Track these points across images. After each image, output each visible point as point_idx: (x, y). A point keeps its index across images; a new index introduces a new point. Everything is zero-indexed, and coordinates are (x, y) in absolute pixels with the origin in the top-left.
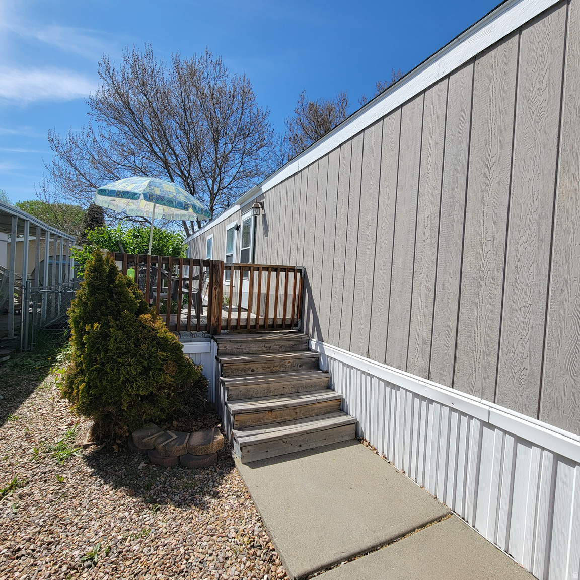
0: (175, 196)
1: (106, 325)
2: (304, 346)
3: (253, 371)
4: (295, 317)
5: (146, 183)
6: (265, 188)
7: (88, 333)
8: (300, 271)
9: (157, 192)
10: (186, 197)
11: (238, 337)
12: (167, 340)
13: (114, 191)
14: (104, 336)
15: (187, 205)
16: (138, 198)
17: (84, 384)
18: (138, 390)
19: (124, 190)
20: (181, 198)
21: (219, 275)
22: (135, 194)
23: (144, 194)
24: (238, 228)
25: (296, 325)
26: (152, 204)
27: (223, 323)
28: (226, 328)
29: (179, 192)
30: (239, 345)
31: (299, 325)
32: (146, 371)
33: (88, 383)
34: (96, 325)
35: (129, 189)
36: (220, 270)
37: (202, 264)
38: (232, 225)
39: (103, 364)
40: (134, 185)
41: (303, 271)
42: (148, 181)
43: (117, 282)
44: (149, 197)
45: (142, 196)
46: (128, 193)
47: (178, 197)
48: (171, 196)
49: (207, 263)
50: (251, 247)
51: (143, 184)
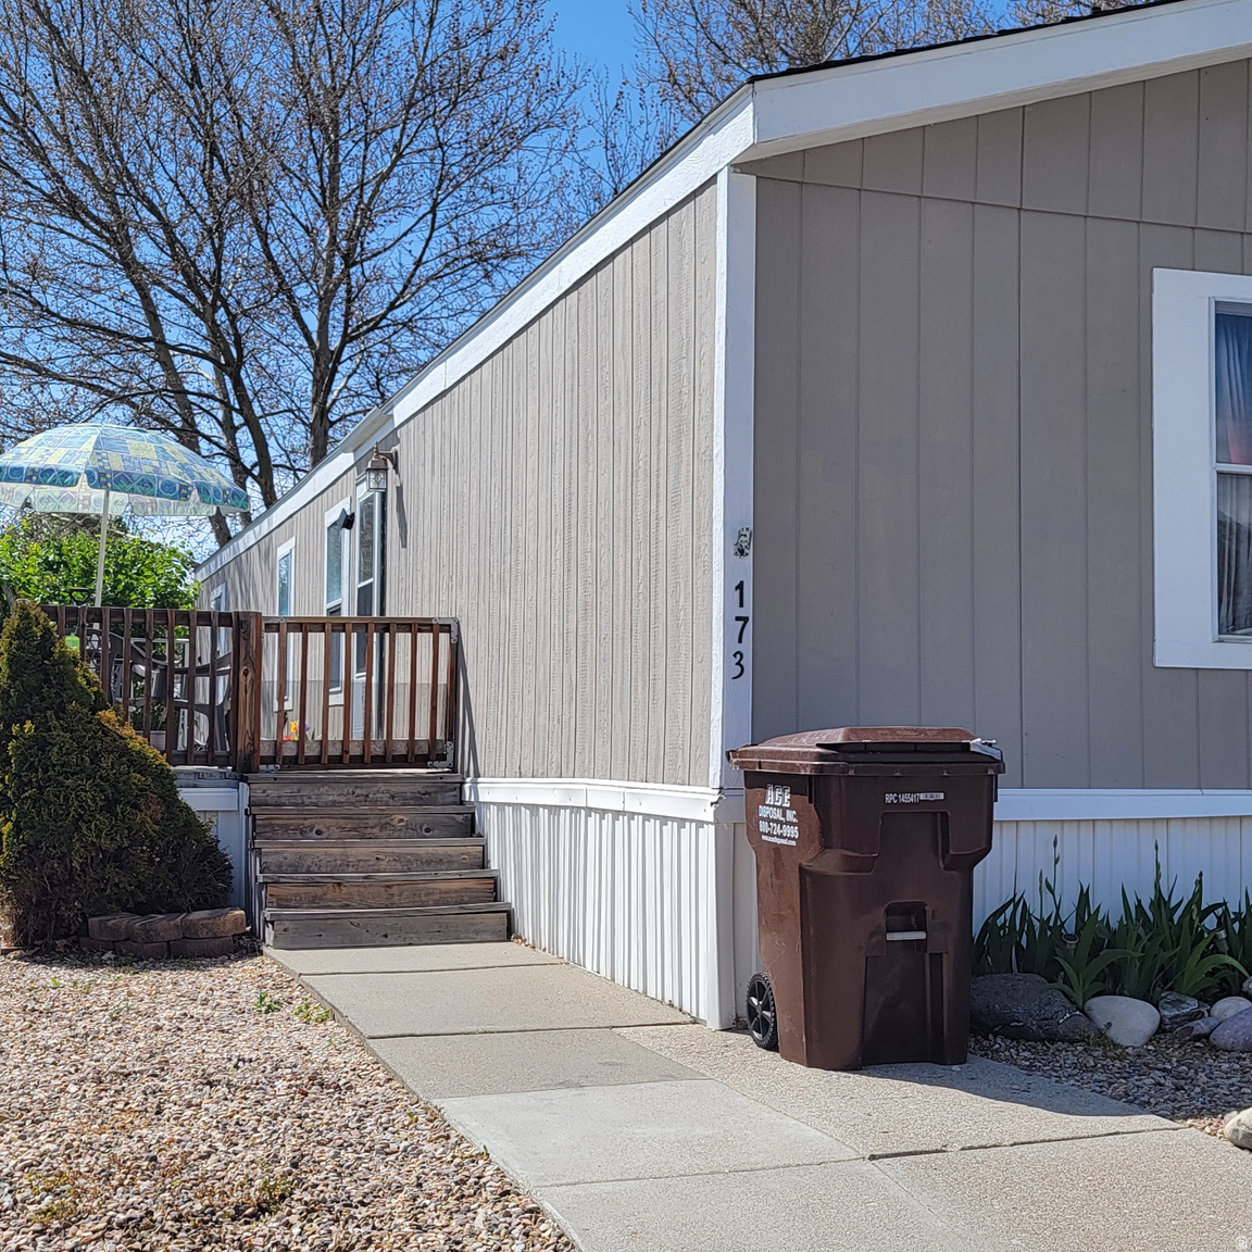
0: (156, 469)
1: (45, 727)
2: (451, 796)
3: (319, 832)
4: (440, 736)
5: (89, 446)
6: (401, 411)
7: (16, 738)
8: (446, 628)
9: (116, 463)
10: (182, 466)
11: (293, 775)
12: (146, 758)
13: (18, 470)
14: (41, 743)
15: (184, 487)
16: (74, 483)
17: (10, 824)
18: (98, 837)
19: (41, 465)
20: (172, 472)
21: (253, 642)
22: (67, 474)
23: (89, 473)
24: (348, 522)
25: (443, 757)
26: (101, 493)
27: (265, 751)
28: (272, 760)
29: (164, 455)
30: (295, 788)
31: (450, 757)
32: (109, 806)
33: (16, 824)
34: (28, 725)
35: (52, 462)
36: (254, 632)
37: (215, 621)
38: (333, 515)
39: (41, 789)
40: (63, 451)
41: (454, 629)
42: (94, 438)
43: (56, 656)
44: (99, 479)
45: (84, 477)
46: (51, 471)
47: (164, 470)
48: (147, 469)
49: (225, 619)
50: (375, 580)
51: (83, 448)
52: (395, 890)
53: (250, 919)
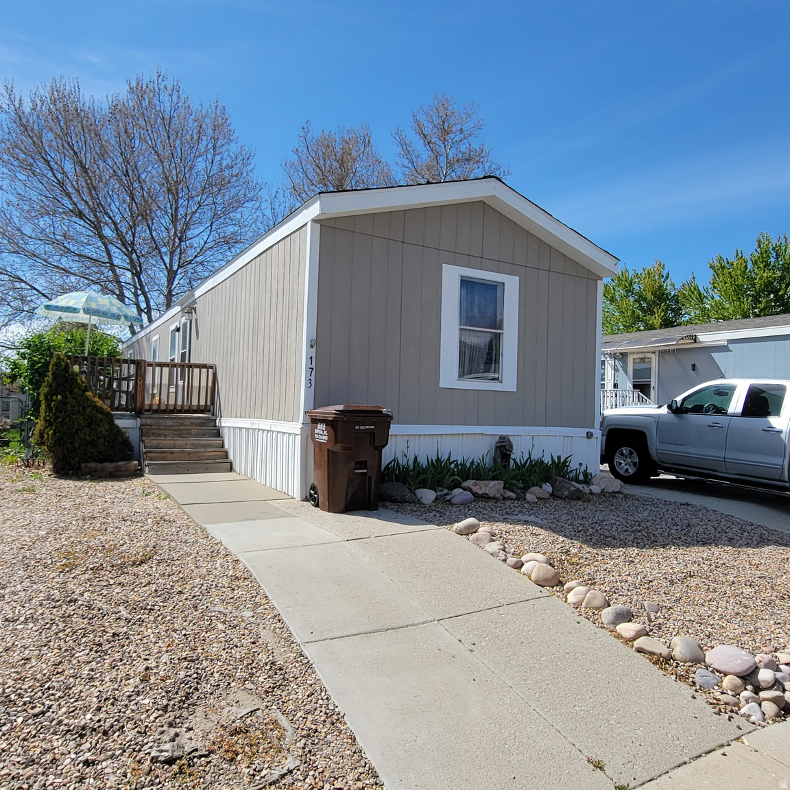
0: (109, 309)
1: (65, 397)
2: (212, 424)
3: (165, 435)
4: (208, 404)
5: (84, 299)
6: (198, 293)
7: (55, 401)
8: (212, 367)
9: (94, 306)
10: (118, 308)
11: (156, 416)
12: (103, 409)
13: (58, 307)
14: (64, 403)
15: (120, 315)
16: (78, 312)
17: (52, 431)
18: (85, 435)
19: (66, 305)
20: (115, 310)
21: (143, 370)
22: (76, 309)
23: (83, 309)
24: (178, 330)
25: (210, 411)
26: (88, 316)
27: (146, 407)
28: (149, 411)
29: (112, 304)
30: (157, 420)
31: (212, 411)
32: (89, 425)
33: (54, 431)
34: (59, 397)
35: (71, 304)
36: (143, 367)
37: (129, 362)
38: (173, 327)
39: (64, 419)
40: (75, 301)
41: (214, 368)
42: (86, 297)
43: (70, 373)
44: (87, 311)
45: (82, 311)
46: (70, 308)
47: (112, 309)
48: (105, 309)
49: (133, 362)
50: (187, 350)
51: (82, 300)
52: (192, 455)
53: (140, 464)
